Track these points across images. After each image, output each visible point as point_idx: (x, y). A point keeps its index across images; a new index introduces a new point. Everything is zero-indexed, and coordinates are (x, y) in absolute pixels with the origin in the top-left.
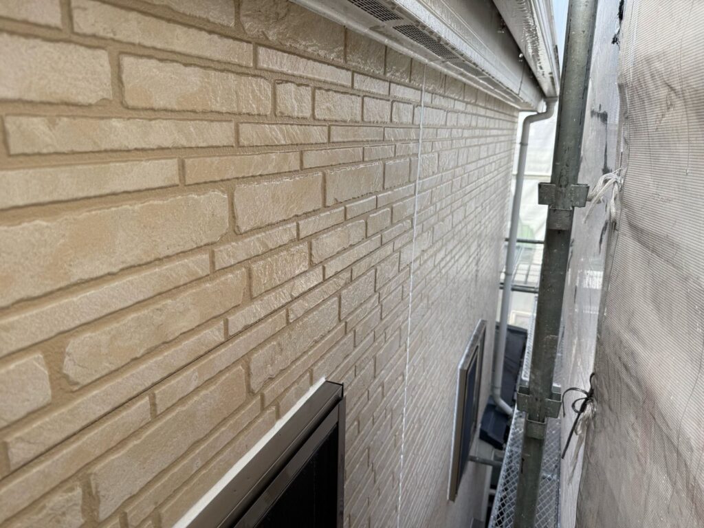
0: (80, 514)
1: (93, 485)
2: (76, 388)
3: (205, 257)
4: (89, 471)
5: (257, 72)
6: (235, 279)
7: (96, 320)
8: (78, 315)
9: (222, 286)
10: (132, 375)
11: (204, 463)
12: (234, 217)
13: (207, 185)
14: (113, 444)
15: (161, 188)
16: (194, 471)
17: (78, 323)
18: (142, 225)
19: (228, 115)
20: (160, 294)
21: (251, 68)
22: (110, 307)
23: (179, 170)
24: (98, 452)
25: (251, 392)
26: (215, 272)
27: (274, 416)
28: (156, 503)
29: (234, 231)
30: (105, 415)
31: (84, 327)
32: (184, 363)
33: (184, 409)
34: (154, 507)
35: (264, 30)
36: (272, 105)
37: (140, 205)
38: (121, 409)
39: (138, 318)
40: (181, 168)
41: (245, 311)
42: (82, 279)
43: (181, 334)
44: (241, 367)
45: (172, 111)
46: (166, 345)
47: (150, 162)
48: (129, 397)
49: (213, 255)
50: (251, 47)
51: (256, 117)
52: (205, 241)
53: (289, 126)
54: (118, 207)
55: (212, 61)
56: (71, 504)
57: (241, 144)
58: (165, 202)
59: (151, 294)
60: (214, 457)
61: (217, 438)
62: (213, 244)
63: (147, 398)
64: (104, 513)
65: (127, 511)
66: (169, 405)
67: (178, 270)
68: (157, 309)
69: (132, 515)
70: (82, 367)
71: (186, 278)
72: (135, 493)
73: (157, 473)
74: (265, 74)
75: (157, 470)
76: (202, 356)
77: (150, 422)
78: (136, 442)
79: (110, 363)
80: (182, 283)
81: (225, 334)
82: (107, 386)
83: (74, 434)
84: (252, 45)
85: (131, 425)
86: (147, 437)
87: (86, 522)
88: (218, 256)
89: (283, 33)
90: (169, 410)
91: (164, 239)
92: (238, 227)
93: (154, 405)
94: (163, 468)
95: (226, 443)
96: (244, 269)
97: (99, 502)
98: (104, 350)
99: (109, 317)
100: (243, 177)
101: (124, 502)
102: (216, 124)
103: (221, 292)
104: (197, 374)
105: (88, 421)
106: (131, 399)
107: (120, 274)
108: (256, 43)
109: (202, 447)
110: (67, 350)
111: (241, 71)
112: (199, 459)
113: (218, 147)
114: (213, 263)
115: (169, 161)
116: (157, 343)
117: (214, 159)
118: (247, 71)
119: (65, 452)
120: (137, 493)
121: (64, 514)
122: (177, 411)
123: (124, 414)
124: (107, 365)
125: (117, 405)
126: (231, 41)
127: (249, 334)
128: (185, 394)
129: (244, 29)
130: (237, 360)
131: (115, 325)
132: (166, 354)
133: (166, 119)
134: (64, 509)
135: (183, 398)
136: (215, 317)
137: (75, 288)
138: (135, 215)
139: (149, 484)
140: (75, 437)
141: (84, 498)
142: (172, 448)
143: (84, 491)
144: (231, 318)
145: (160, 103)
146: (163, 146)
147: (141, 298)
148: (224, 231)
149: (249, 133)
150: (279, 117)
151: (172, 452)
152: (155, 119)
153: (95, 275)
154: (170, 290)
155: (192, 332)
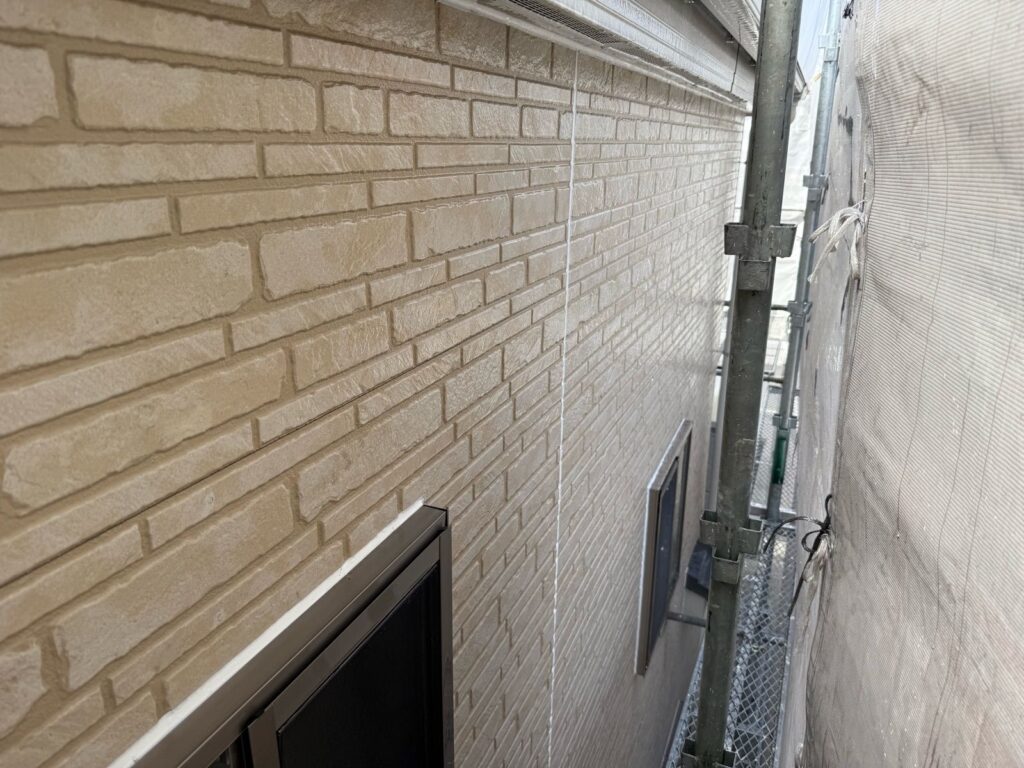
0: (40, 680)
1: (58, 642)
2: (23, 512)
3: (216, 333)
4: (52, 623)
5: (290, 72)
6: (268, 364)
7: (50, 421)
8: (22, 413)
9: (246, 374)
10: (111, 495)
11: (230, 615)
12: (260, 276)
13: (216, 233)
14: (85, 588)
15: (143, 238)
16: (215, 626)
17: (21, 424)
18: (115, 291)
19: (246, 134)
20: (148, 385)
21: (281, 66)
22: (70, 403)
23: (171, 212)
24: (62, 599)
25: (301, 521)
26: (234, 355)
27: (340, 553)
28: (157, 668)
29: (263, 297)
30: (71, 548)
31: (32, 430)
32: (190, 480)
33: (194, 541)
34: (153, 673)
35: (299, 10)
36: (318, 117)
37: (110, 263)
38: (96, 540)
39: (116, 417)
40: (174, 210)
41: (285, 408)
42: (24, 366)
43: (184, 440)
44: (283, 486)
45: (155, 131)
46: (163, 455)
47: (123, 203)
48: (106, 525)
49: (229, 330)
50: (279, 36)
51: (293, 135)
52: (215, 311)
53: (347, 146)
54: (75, 266)
55: (218, 58)
56: (25, 666)
57: (268, 174)
58: (150, 258)
59: (134, 385)
60: (244, 609)
61: (250, 582)
62: (228, 315)
63: (135, 527)
64: (77, 679)
65: (112, 677)
66: (171, 536)
67: (174, 353)
68: (145, 406)
69: (120, 683)
70: (31, 483)
71: (187, 363)
72: (124, 654)
73: (155, 628)
74: (306, 74)
75: (156, 623)
76: (219, 470)
77: (142, 559)
78: (120, 586)
79: (75, 479)
80: (181, 370)
81: (254, 439)
82: (71, 511)
83: (25, 574)
84: (280, 34)
85: (112, 563)
86: (138, 579)
87: (49, 691)
88: (237, 333)
89: (330, 14)
90: (170, 543)
91: (150, 309)
92: (268, 290)
93: (146, 536)
94: (165, 621)
95: (264, 589)
96: (281, 351)
97: (68, 665)
98: (64, 462)
99: (71, 416)
100: (274, 221)
101: (108, 665)
102: (226, 148)
103: (245, 382)
104: (212, 495)
105: (44, 557)
106: (110, 528)
107: (84, 357)
108: (289, 31)
109: (226, 594)
110: (7, 461)
111: (264, 71)
112: (222, 610)
113: (231, 179)
114: (230, 342)
115: (155, 202)
116: (145, 452)
117: (226, 195)
118: (275, 71)
119: (11, 597)
120: (127, 655)
121: (14, 679)
122: (184, 544)
123: (101, 547)
124: (71, 481)
125: (88, 535)
126: (246, 29)
127: (294, 440)
128: (196, 521)
129: (267, 11)
130: (277, 476)
131: (79, 428)
132: (162, 467)
133: (147, 143)
134: (14, 673)
135: (193, 526)
136: (237, 417)
137: (14, 377)
138: (103, 276)
139: (145, 642)
140: (27, 577)
141: (44, 659)
142: (179, 594)
143: (44, 650)
144: (262, 419)
145: (134, 118)
146: (143, 181)
147: (119, 390)
148: (246, 297)
149: (281, 158)
150: (329, 134)
151: (179, 600)
152: (129, 143)
153: (45, 359)
154: (164, 380)
155: (200, 437)
